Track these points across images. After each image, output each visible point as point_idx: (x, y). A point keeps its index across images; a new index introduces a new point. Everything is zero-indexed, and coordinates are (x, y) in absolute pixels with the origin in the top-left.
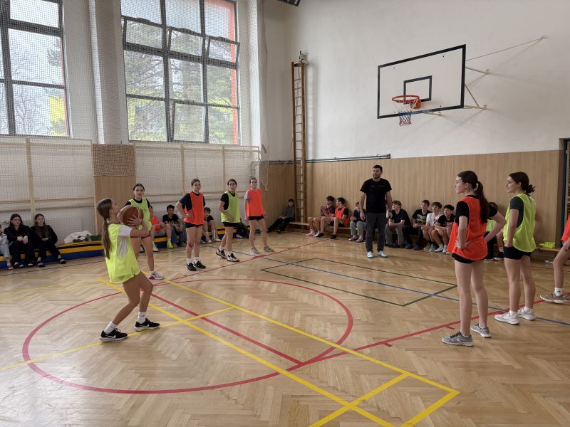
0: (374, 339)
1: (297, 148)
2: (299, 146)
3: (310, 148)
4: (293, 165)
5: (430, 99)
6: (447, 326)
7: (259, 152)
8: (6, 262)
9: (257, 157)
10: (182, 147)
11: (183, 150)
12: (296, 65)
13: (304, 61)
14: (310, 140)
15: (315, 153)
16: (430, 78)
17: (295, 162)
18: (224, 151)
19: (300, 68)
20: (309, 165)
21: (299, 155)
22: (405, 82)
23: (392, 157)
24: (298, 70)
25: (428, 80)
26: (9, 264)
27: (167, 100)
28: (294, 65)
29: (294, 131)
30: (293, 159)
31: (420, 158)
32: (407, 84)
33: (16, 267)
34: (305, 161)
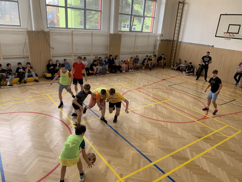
1: (175, 36)
3: (180, 37)
4: (172, 42)
5: (238, 33)
6: (235, 113)
7: (160, 36)
10: (136, 34)
12: (181, 3)
13: (184, 2)
14: (181, 33)
15: (182, 39)
17: (173, 41)
18: (149, 35)
19: (182, 4)
20: (179, 44)
21: (175, 39)
22: (230, 25)
23: (214, 47)
24: (181, 5)
25: (239, 26)
27: (131, 15)
28: (179, 2)
29: (175, 29)
31: (225, 49)
34: (177, 42)
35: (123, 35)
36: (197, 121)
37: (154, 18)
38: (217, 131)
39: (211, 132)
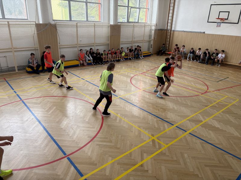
0: (215, 89)
2: (169, 24)
3: (173, 26)
4: (166, 31)
5: (227, 19)
6: (231, 87)
7: (155, 26)
8: (91, 63)
9: (153, 28)
10: (134, 25)
14: (174, 23)
15: (175, 27)
16: (229, 12)
18: (145, 26)
20: (172, 32)
21: (169, 28)
22: (220, 12)
23: (205, 33)
26: (92, 64)
27: (128, 7)
29: (168, 19)
30: (166, 29)
31: (216, 35)
32: (220, 13)
33: (95, 64)
34: (171, 30)
36: (201, 95)
37: (148, 9)
38: (220, 101)
39: (215, 102)
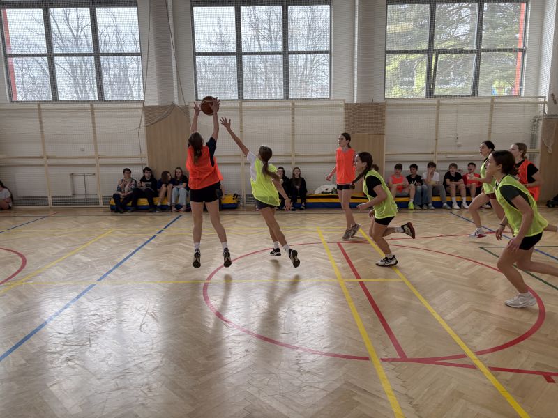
7: (545, 103)
10: (438, 101)
11: (439, 105)
18: (494, 104)
35: (390, 105)
37: (523, 51)
